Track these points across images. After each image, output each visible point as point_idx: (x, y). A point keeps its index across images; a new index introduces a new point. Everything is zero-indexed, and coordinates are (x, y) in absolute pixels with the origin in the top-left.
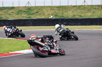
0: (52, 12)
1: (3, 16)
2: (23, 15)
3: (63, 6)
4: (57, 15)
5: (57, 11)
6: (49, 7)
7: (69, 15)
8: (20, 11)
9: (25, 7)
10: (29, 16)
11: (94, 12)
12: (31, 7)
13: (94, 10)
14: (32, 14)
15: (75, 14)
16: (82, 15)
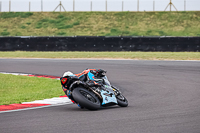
0: (107, 23)
1: (9, 30)
2: (49, 29)
3: (128, 13)
4: (115, 30)
5: (116, 23)
6: (100, 13)
7: (140, 30)
8: (44, 21)
9: (54, 13)
10: (60, 31)
11: (189, 26)
12: (65, 14)
13: (189, 22)
14: (68, 27)
15: (151, 27)
16: (166, 30)
